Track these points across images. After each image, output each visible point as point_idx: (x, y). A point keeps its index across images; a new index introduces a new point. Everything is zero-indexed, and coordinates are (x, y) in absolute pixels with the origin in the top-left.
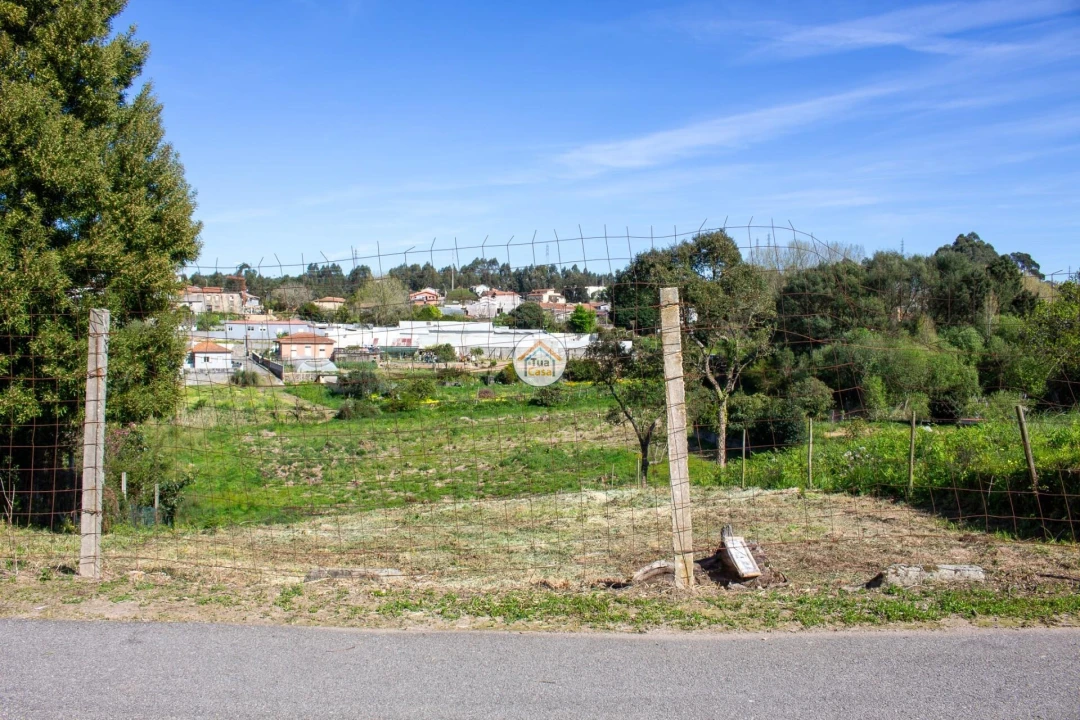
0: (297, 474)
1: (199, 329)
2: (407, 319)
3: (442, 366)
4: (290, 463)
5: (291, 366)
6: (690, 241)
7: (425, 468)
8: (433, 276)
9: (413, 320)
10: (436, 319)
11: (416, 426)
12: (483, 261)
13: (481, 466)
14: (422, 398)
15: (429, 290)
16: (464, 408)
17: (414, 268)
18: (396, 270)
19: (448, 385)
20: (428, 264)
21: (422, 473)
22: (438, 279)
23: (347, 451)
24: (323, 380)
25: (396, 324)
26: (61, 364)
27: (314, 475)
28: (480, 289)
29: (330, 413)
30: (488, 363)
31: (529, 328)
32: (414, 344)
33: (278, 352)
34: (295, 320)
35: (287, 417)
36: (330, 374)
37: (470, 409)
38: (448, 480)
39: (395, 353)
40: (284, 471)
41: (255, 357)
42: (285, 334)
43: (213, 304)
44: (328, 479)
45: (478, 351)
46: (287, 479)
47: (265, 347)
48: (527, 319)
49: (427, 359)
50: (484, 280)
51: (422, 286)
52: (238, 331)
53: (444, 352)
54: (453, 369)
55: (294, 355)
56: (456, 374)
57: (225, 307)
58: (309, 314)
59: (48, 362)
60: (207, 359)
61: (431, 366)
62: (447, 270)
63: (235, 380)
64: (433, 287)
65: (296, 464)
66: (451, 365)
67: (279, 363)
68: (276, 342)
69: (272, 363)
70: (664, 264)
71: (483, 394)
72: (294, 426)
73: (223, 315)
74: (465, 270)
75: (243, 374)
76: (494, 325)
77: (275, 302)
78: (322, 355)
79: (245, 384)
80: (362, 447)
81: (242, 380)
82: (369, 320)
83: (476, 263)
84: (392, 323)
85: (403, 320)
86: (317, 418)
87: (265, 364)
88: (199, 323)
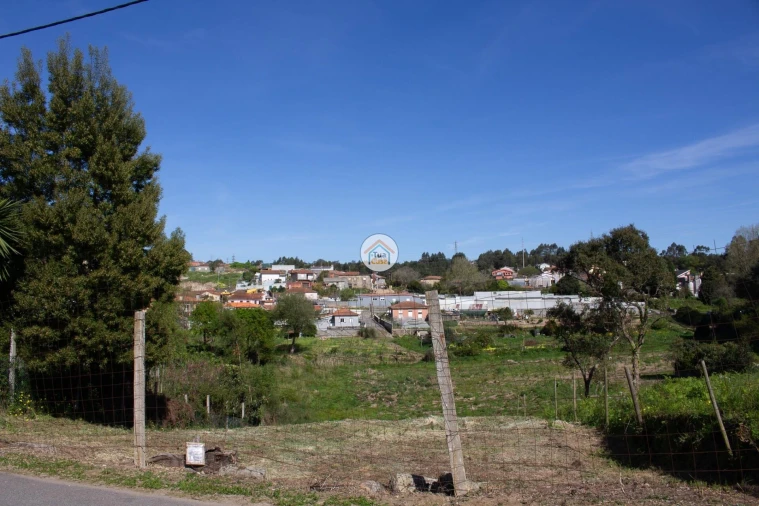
0: (380, 399)
1: (342, 300)
2: (481, 290)
3: (502, 323)
4: (377, 391)
5: (398, 325)
6: (608, 234)
7: (468, 397)
8: (509, 258)
9: (485, 290)
10: (502, 290)
11: (476, 366)
12: (546, 246)
13: (508, 396)
14: (484, 347)
15: (505, 268)
16: (513, 354)
17: (497, 253)
18: (484, 255)
19: (506, 336)
20: (507, 250)
21: (465, 400)
22: (513, 260)
23: (419, 384)
24: (419, 334)
25: (472, 295)
26: (85, 335)
27: (392, 400)
28: (543, 266)
29: (419, 356)
30: (537, 320)
31: (569, 294)
32: (484, 308)
33: (391, 315)
34: (405, 292)
35: (390, 359)
36: (424, 330)
37: (518, 353)
38: (480, 405)
39: (471, 314)
40: (372, 397)
41: (376, 318)
42: (397, 302)
43: (353, 283)
44: (400, 402)
45: (530, 312)
46: (374, 402)
47: (383, 312)
48: (568, 289)
49: (493, 318)
50: (546, 260)
51: (502, 266)
52: (366, 301)
53: (505, 313)
54: (510, 325)
55: (400, 317)
56: (513, 328)
57: (360, 285)
58: (415, 288)
59: (77, 334)
60: (342, 320)
61: (495, 323)
62: (520, 253)
63: (360, 334)
64: (509, 266)
65: (381, 392)
66: (509, 322)
67: (390, 322)
68: (390, 308)
69: (386, 322)
70: (586, 253)
71: (529, 343)
72: (392, 366)
73: (358, 290)
74: (533, 252)
75: (366, 330)
76: (542, 293)
77: (394, 280)
78: (420, 316)
79: (367, 337)
80: (429, 381)
81: (365, 333)
82: (456, 292)
83: (541, 247)
84: (470, 293)
85: (478, 291)
86: (410, 361)
87: (382, 323)
88: (342, 296)
